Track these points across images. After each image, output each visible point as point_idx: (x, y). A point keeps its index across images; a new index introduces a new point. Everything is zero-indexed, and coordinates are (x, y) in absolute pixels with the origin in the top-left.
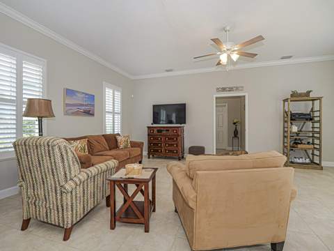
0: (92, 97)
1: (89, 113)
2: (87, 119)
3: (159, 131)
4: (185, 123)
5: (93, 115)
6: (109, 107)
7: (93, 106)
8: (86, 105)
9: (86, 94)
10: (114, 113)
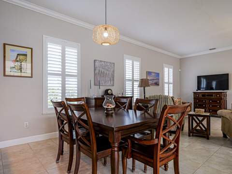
0: (158, 74)
1: (157, 84)
2: (156, 87)
3: (203, 96)
4: (228, 89)
5: (158, 85)
6: (166, 80)
7: (159, 79)
8: (156, 80)
9: (155, 73)
10: (169, 83)
